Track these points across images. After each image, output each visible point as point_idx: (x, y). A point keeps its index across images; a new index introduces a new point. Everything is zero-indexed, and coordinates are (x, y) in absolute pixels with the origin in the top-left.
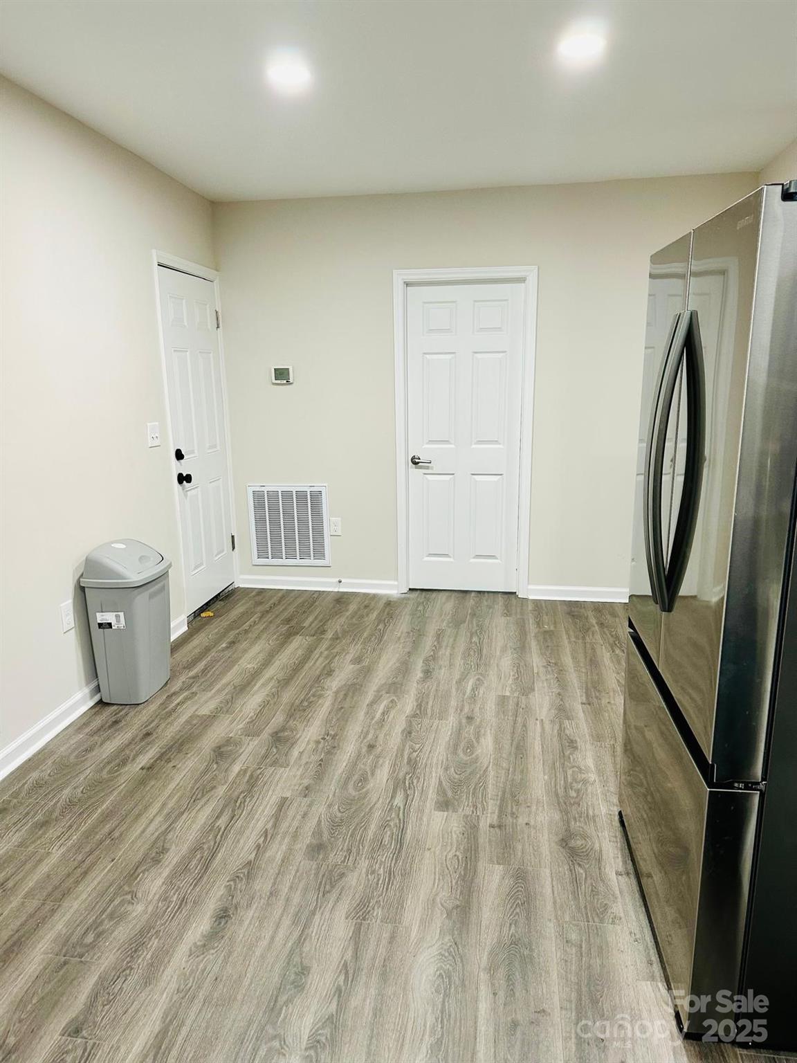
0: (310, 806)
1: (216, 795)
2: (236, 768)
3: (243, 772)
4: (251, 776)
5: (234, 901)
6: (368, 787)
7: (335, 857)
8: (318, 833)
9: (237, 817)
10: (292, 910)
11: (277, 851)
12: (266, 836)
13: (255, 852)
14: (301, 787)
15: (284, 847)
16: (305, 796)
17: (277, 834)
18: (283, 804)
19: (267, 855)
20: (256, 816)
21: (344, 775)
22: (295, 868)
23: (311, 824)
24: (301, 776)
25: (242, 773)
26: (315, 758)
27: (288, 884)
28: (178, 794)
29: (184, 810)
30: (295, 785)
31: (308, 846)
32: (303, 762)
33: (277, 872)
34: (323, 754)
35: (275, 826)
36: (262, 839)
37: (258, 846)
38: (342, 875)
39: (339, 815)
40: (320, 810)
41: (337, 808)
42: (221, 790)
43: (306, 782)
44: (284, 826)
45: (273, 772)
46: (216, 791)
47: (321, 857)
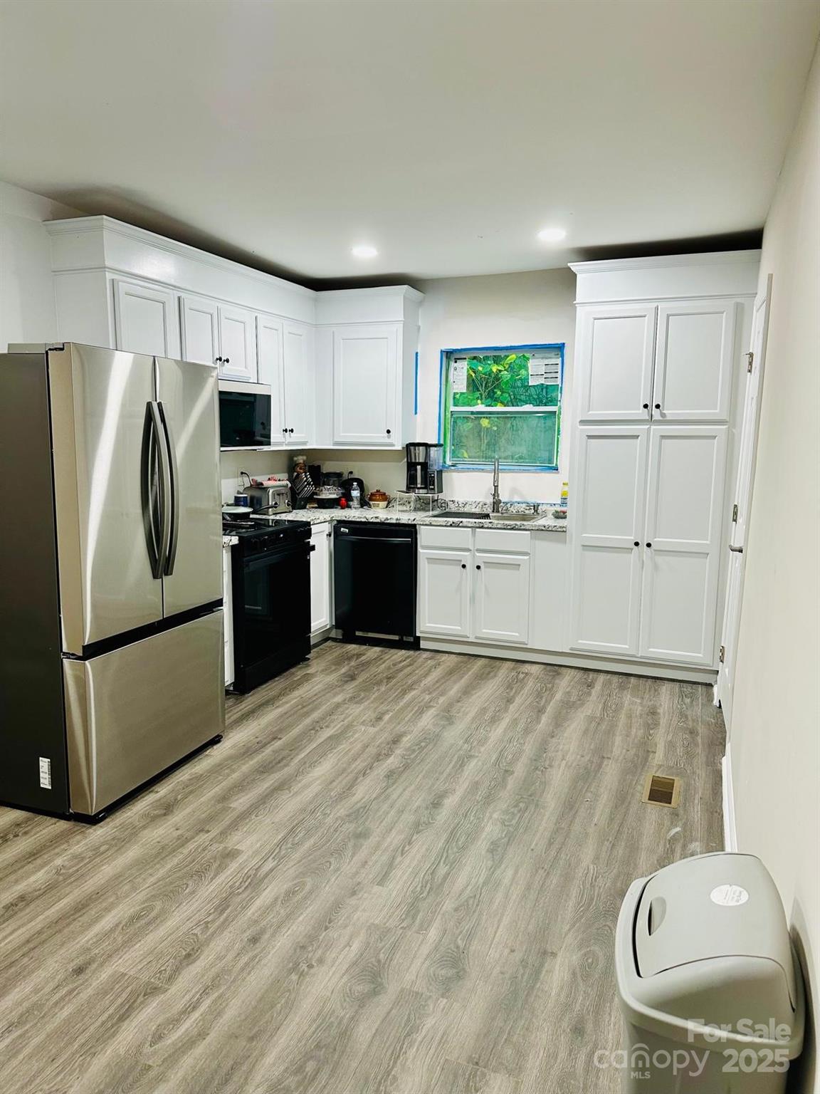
0: (357, 873)
1: (453, 900)
2: (433, 934)
3: (424, 927)
4: (414, 918)
5: (429, 811)
6: (290, 884)
7: (350, 827)
8: (356, 848)
9: (429, 872)
10: (389, 802)
11: (395, 839)
12: (403, 850)
13: (413, 840)
14: (360, 896)
15: (389, 840)
16: (359, 883)
17: (393, 851)
18: (383, 879)
19: (402, 837)
20: (411, 870)
21: (309, 903)
22: (382, 824)
23: (362, 855)
24: (356, 910)
25: (426, 926)
26: (333, 934)
27: (389, 815)
28: (495, 907)
29: (483, 886)
30: (366, 898)
31: (369, 838)
32: (349, 930)
33: (396, 824)
34: (321, 938)
35: (394, 858)
36: (406, 849)
37: (410, 843)
38: (348, 816)
39: (332, 860)
40: (348, 867)
41: (332, 867)
42: (448, 905)
43: (353, 901)
44: (385, 858)
45: (388, 920)
46: (453, 905)
47: (360, 829)
